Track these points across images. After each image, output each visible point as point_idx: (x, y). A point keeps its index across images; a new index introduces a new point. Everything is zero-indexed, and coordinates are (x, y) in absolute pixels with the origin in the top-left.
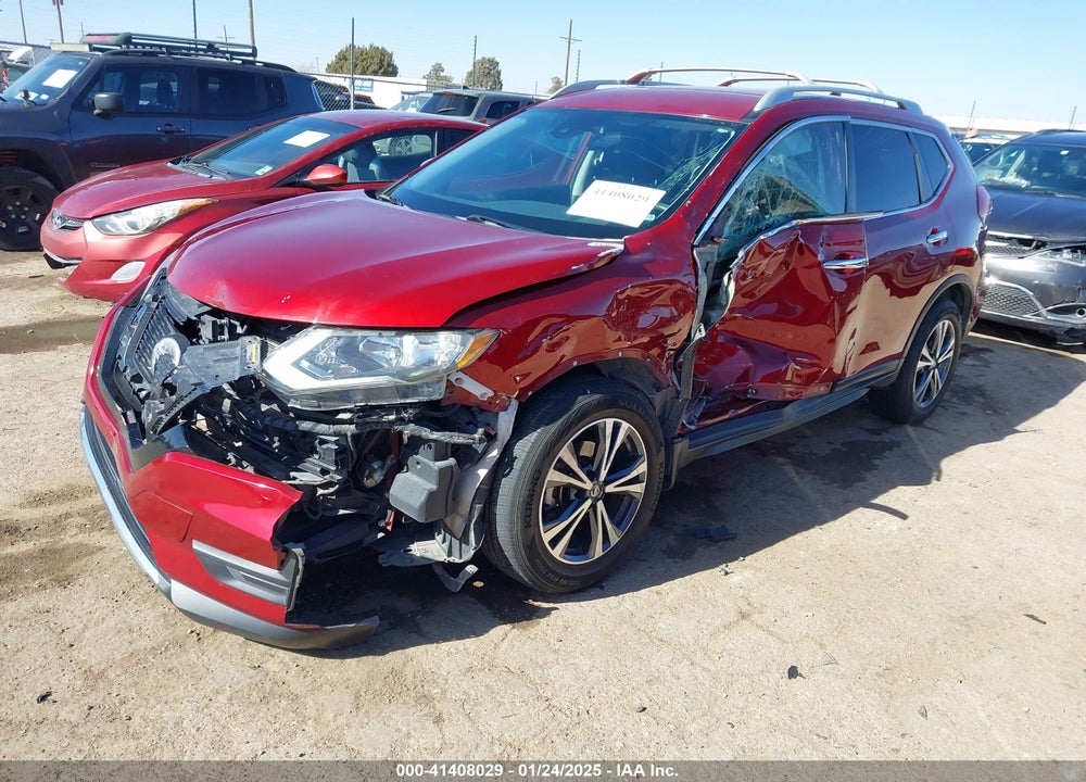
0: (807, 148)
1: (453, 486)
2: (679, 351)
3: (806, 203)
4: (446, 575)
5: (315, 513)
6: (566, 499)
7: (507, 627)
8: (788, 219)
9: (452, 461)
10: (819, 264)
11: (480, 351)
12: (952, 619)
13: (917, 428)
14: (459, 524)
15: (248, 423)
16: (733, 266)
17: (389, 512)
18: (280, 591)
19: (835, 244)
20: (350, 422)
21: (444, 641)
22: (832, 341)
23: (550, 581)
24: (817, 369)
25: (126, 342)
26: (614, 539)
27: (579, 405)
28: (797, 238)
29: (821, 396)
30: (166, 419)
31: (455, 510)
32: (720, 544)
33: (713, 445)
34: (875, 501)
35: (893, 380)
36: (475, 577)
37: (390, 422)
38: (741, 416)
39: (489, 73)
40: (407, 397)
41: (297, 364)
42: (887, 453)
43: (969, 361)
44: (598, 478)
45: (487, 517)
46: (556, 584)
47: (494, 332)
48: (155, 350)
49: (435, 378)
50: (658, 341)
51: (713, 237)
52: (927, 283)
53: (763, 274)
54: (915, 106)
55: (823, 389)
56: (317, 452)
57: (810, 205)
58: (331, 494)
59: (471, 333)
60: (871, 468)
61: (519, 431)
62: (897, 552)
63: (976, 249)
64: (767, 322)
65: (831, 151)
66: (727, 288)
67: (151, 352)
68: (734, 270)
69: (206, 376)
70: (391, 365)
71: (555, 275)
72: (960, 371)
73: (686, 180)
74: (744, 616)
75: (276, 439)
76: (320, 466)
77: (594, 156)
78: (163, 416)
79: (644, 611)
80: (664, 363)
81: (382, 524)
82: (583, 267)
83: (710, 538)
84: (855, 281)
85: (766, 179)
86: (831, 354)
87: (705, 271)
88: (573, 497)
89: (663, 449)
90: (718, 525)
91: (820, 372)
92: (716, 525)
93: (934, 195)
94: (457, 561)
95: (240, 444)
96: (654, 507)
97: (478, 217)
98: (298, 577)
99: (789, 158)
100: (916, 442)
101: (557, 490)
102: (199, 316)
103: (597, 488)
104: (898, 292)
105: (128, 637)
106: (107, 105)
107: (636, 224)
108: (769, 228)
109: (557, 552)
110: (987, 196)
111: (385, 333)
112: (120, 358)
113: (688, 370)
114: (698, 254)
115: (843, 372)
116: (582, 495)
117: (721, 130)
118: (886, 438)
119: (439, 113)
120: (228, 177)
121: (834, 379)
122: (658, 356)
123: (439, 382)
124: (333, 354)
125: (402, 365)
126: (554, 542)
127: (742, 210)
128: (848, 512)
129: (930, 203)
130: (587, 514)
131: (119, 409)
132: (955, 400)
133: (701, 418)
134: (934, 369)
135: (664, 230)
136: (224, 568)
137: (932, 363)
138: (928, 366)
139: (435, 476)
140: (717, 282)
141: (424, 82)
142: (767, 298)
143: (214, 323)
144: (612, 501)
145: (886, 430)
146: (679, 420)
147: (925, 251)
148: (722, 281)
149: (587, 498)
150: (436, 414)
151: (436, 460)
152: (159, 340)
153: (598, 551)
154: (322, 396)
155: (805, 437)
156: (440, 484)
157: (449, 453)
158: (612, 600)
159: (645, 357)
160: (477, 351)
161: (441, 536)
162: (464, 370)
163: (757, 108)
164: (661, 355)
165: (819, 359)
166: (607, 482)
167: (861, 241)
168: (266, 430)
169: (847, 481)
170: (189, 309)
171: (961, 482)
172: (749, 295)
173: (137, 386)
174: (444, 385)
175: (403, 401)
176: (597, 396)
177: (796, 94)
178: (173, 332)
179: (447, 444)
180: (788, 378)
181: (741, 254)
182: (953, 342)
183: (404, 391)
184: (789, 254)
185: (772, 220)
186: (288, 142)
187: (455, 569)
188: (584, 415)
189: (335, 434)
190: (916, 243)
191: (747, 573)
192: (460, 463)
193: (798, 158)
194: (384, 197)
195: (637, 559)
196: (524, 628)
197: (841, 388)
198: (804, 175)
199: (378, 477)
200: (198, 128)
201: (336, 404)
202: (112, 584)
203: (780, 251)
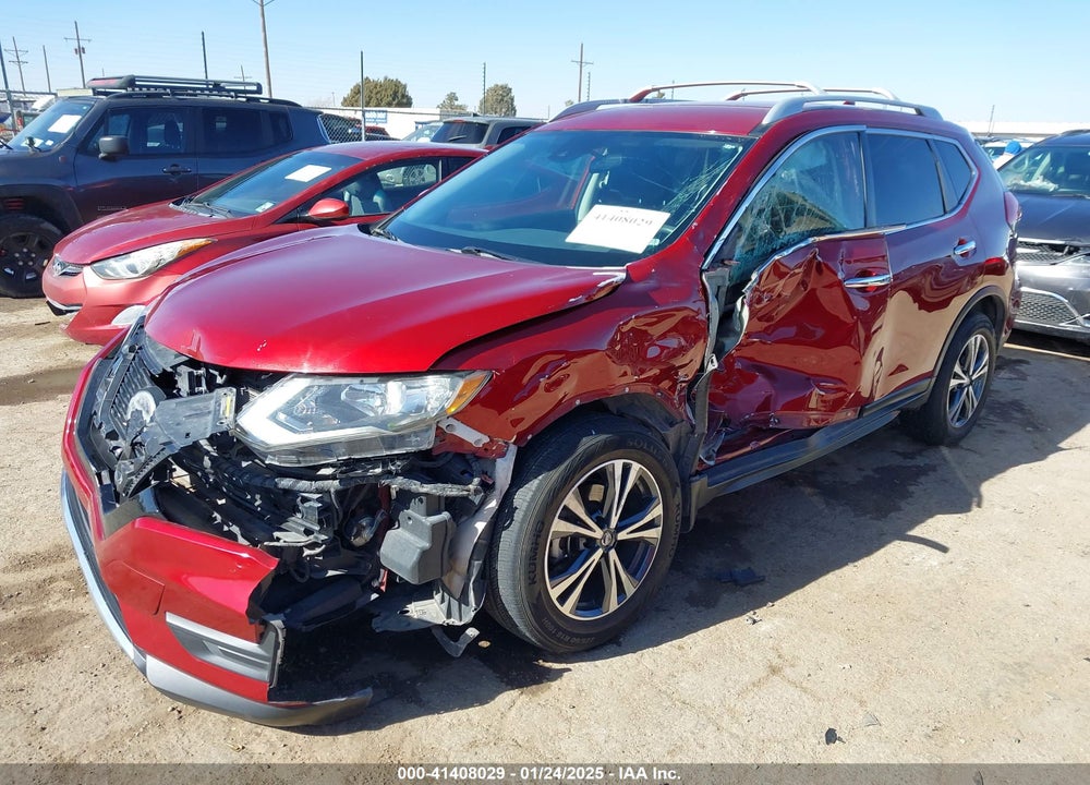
0: (821, 161)
1: (448, 541)
2: (692, 383)
3: (822, 218)
4: (446, 639)
5: (302, 576)
6: (575, 549)
7: (515, 693)
8: (804, 237)
9: (445, 515)
10: (840, 284)
11: (471, 395)
12: (1005, 666)
13: (954, 450)
14: (457, 583)
15: (230, 480)
16: (746, 290)
17: (382, 571)
18: (262, 666)
19: (856, 261)
20: (333, 477)
21: (446, 711)
22: (858, 363)
23: (559, 640)
24: (842, 394)
25: (102, 396)
26: (630, 590)
27: (584, 447)
28: (814, 257)
29: (848, 422)
30: (136, 481)
31: (452, 568)
32: (746, 588)
33: (734, 481)
34: (911, 533)
35: (925, 400)
36: (478, 639)
37: (378, 477)
38: (763, 448)
39: (502, 100)
40: (393, 448)
41: (273, 417)
42: (922, 479)
43: (1004, 374)
44: (608, 525)
45: (488, 574)
46: (568, 643)
47: (485, 373)
48: (130, 405)
49: (423, 426)
50: (670, 373)
51: (723, 261)
52: (957, 295)
53: (779, 295)
54: (934, 112)
55: (850, 414)
56: (299, 511)
57: (827, 221)
58: (318, 555)
59: (461, 377)
60: (906, 495)
61: (519, 478)
62: (940, 591)
63: (1006, 258)
64: (786, 346)
65: (847, 163)
66: (741, 312)
67: (127, 406)
68: (747, 295)
69: (176, 434)
70: (376, 413)
71: (552, 308)
72: (996, 385)
73: (691, 200)
74: (774, 670)
75: (258, 497)
76: (303, 525)
77: (599, 179)
78: (133, 477)
79: (665, 669)
80: (676, 397)
81: (376, 584)
82: (581, 299)
83: (735, 582)
84: (879, 299)
85: (778, 196)
86: (857, 375)
87: (717, 297)
88: (582, 547)
89: (679, 490)
90: (744, 567)
91: (846, 396)
92: (741, 567)
93: (959, 203)
94: (457, 623)
95: (223, 501)
96: (672, 553)
97: (472, 248)
98: (279, 652)
99: (801, 172)
100: (953, 464)
101: (564, 541)
102: (174, 367)
103: (608, 535)
104: (927, 306)
105: (105, 717)
106: (112, 149)
107: (639, 250)
108: (784, 247)
109: (567, 609)
110: (1015, 202)
111: (366, 380)
112: (95, 413)
113: (703, 402)
114: (708, 278)
115: (872, 396)
116: (592, 545)
117: (728, 146)
118: (920, 461)
119: (451, 141)
120: (229, 216)
121: (862, 403)
122: (670, 388)
123: (427, 431)
124: (313, 404)
125: (387, 413)
126: (563, 598)
127: (754, 229)
128: (883, 546)
129: (955, 213)
130: (599, 565)
131: (94, 469)
132: (991, 417)
133: (719, 453)
134: (968, 386)
135: (668, 254)
136: (201, 643)
137: (966, 381)
138: (961, 384)
139: (428, 533)
140: (730, 306)
141: (438, 111)
142: (787, 320)
143: (190, 374)
144: (624, 549)
145: (920, 453)
146: (695, 455)
147: (953, 265)
148: (735, 306)
149: (598, 547)
150: (426, 465)
151: (429, 514)
152: (135, 393)
153: (613, 604)
154: (302, 451)
155: (834, 464)
156: (433, 540)
157: (443, 507)
158: (630, 658)
159: (656, 391)
160: (468, 395)
161: (440, 595)
162: (454, 416)
163: (765, 121)
164: (672, 388)
165: (845, 383)
166: (619, 529)
167: (883, 257)
168: (247, 488)
169: (881, 512)
170: (164, 360)
171: (1004, 508)
172: (767, 318)
173: (113, 443)
174: (432, 433)
175: (389, 453)
176: (603, 437)
177: (807, 105)
178: (149, 385)
179: (439, 496)
180: (813, 404)
181: (754, 276)
182: (986, 357)
183: (390, 442)
184: (807, 273)
185: (786, 238)
186: (288, 177)
187: (455, 632)
188: (590, 458)
189: (317, 491)
190: (943, 256)
191: (776, 621)
192: (455, 517)
193: (812, 173)
194: (378, 231)
195: (658, 610)
196: (533, 694)
197: (870, 412)
198: (818, 189)
199: (367, 535)
200: (204, 167)
201: (317, 459)
202: (92, 655)
203: (796, 271)
